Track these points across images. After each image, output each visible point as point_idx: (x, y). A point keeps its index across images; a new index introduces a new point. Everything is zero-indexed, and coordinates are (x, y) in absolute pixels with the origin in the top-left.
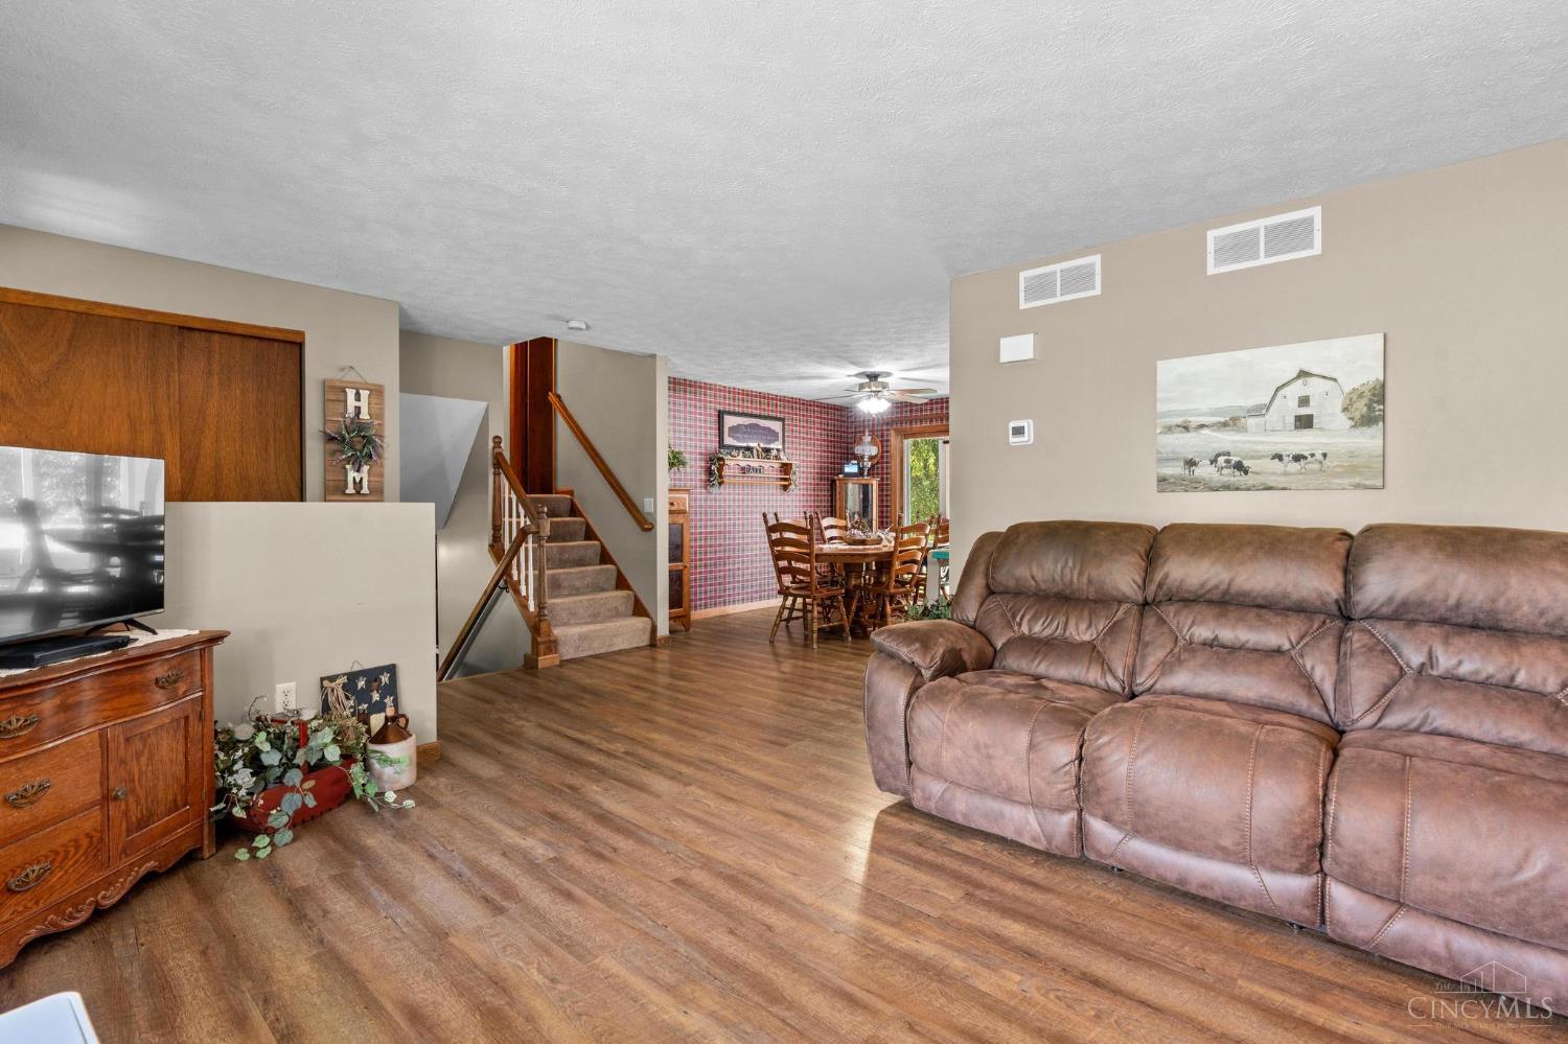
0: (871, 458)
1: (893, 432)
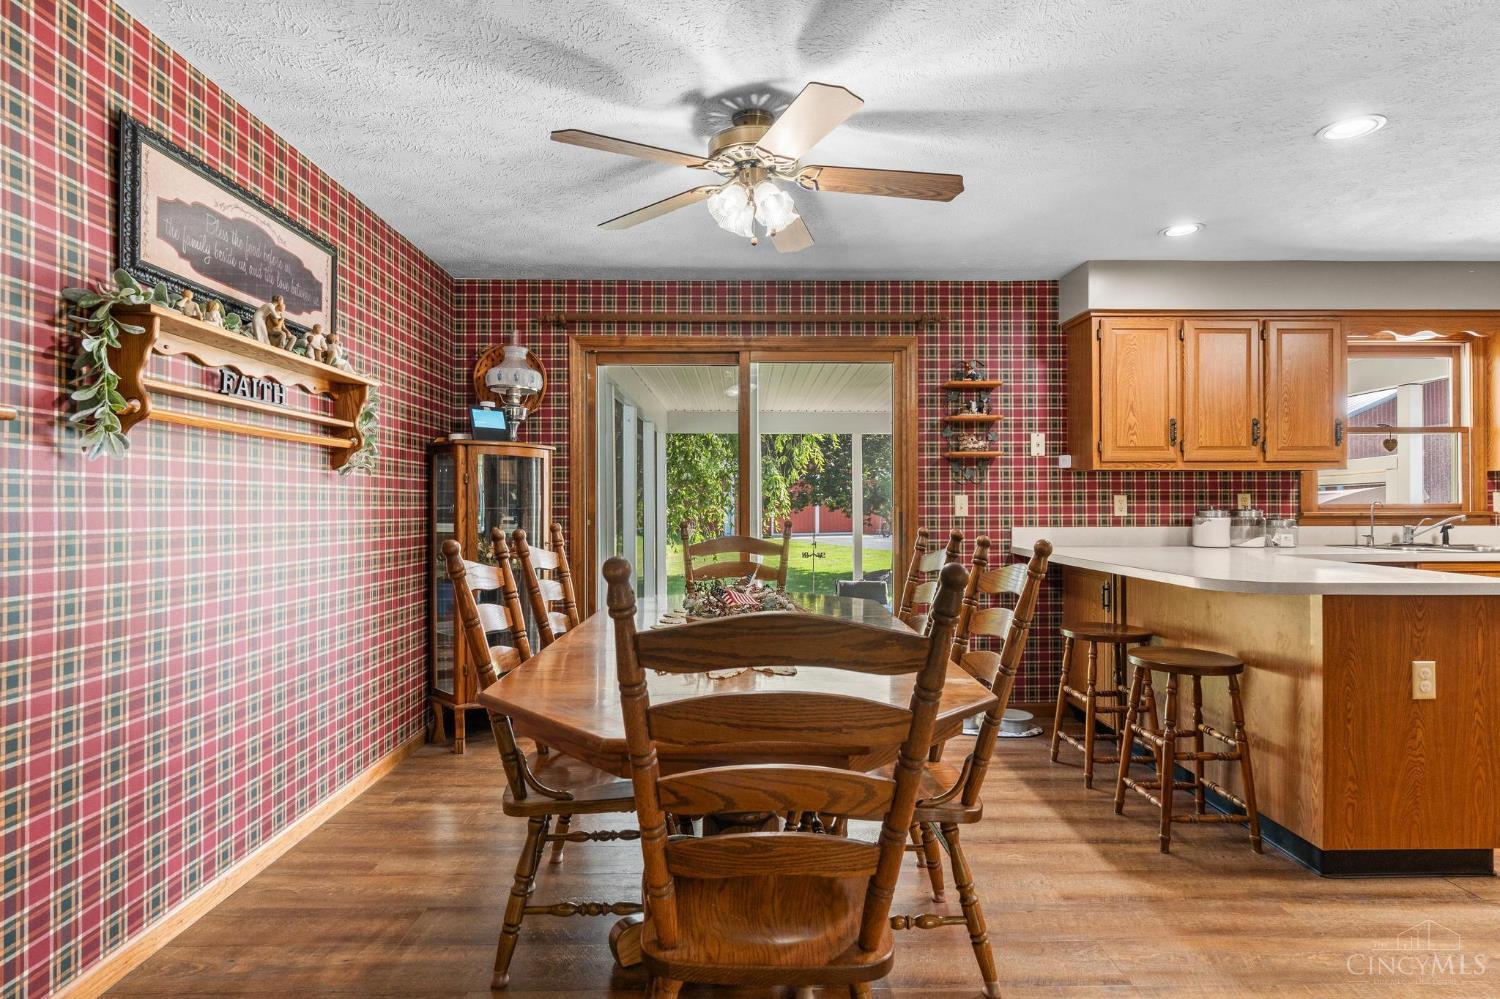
0: (527, 398)
1: (574, 345)
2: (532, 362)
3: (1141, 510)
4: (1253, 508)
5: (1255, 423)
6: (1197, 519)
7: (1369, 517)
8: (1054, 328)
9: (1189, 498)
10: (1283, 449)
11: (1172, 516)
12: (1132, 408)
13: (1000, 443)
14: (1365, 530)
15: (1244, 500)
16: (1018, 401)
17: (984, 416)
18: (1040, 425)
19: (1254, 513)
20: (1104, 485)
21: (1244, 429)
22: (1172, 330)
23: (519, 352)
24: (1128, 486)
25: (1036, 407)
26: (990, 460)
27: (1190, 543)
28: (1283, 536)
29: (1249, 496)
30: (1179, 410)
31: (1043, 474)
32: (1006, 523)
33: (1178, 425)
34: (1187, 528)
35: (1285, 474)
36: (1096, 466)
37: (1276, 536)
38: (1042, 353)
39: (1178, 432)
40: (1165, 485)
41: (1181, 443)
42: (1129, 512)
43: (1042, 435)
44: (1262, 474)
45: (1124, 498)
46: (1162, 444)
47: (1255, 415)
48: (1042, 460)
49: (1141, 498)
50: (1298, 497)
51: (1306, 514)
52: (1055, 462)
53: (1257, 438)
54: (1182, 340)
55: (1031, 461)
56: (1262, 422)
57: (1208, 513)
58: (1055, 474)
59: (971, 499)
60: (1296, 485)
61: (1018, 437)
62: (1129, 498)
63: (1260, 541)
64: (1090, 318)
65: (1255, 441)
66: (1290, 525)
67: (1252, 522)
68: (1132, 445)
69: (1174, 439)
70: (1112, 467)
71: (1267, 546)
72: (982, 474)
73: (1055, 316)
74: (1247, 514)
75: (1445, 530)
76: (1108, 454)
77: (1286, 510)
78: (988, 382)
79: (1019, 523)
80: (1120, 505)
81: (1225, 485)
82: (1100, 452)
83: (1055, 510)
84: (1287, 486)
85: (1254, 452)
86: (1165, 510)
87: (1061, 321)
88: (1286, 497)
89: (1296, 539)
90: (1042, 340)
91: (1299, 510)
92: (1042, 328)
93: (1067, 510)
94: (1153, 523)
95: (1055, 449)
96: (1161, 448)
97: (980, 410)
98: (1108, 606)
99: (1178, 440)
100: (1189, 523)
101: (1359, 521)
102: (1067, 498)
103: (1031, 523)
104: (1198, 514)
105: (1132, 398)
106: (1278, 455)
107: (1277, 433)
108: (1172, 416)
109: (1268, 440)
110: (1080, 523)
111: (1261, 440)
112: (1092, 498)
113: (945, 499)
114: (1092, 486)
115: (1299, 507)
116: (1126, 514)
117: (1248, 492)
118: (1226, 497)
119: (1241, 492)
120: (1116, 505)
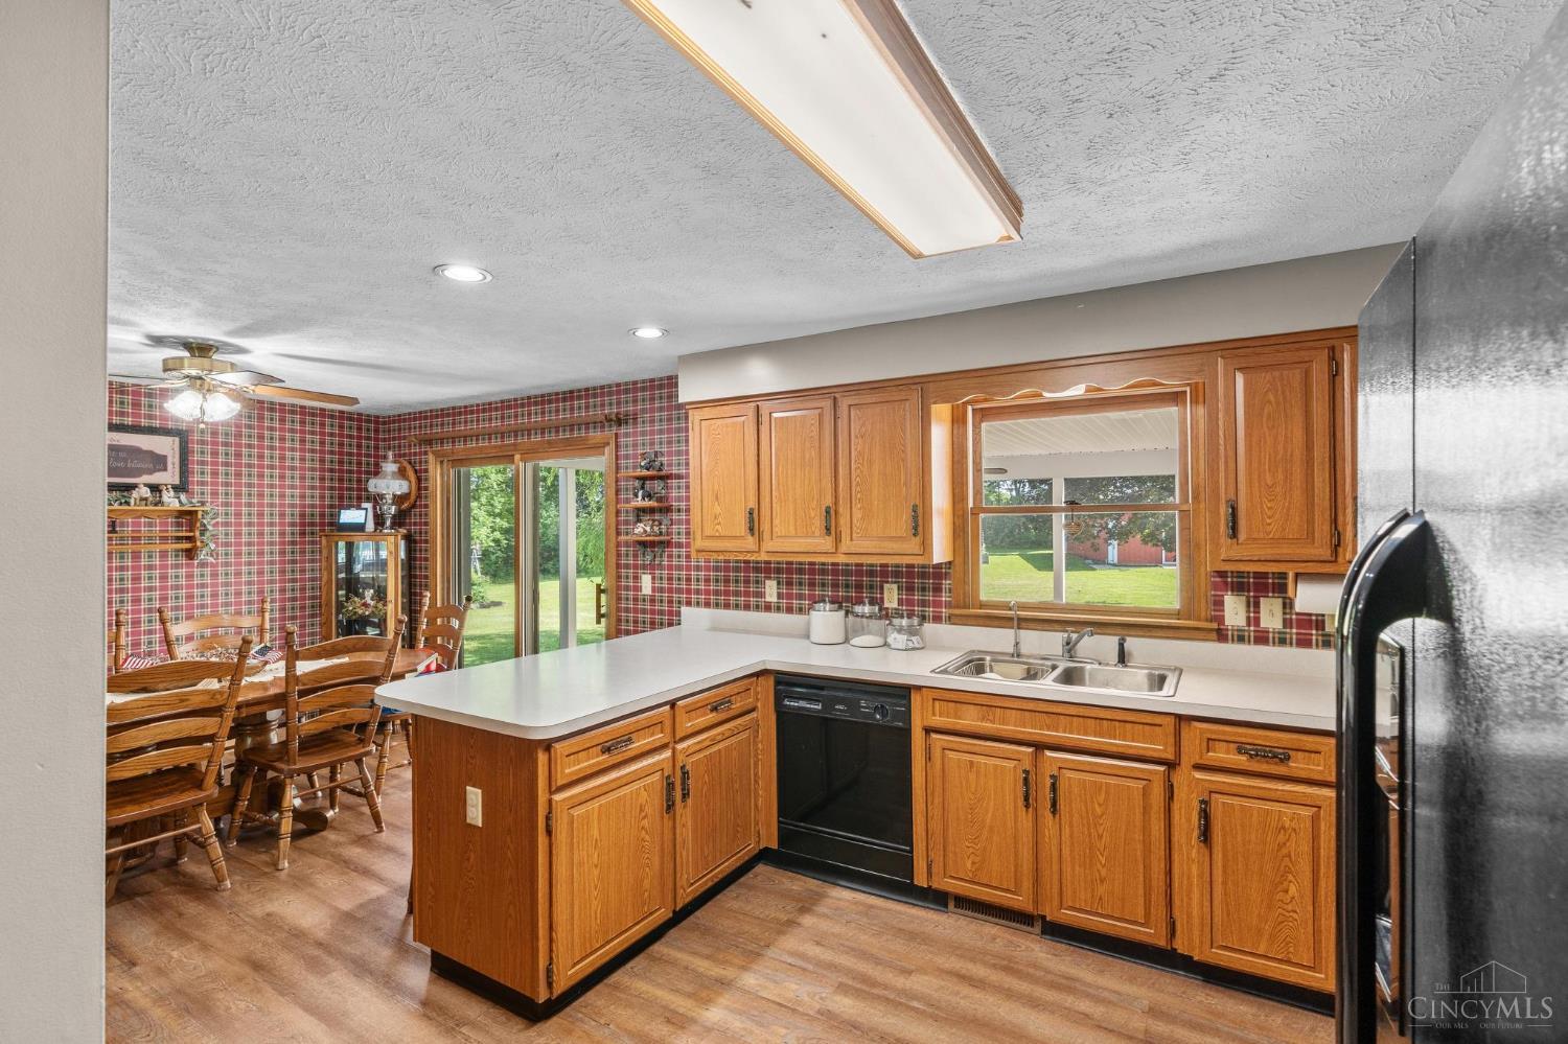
0: (398, 499)
1: (431, 458)
2: (402, 473)
3: (789, 596)
5: (828, 512)
10: (857, 539)
12: (717, 498)
13: (675, 528)
15: (891, 590)
20: (757, 569)
21: (817, 518)
22: (750, 416)
23: (390, 467)
24: (778, 573)
29: (895, 586)
30: (756, 499)
32: (679, 602)
33: (756, 514)
39: (756, 521)
40: (812, 571)
41: (760, 533)
42: (779, 598)
45: (774, 583)
46: (743, 534)
47: (828, 502)
49: (789, 583)
50: (951, 590)
54: (759, 425)
56: (835, 510)
59: (653, 578)
60: (949, 576)
62: (779, 583)
65: (828, 531)
68: (717, 535)
69: (752, 529)
72: (662, 556)
77: (936, 604)
79: (689, 603)
80: (771, 590)
81: (871, 571)
83: (717, 593)
84: (938, 576)
85: (827, 544)
86: (812, 598)
88: (938, 590)
94: (800, 611)
96: (742, 538)
99: (756, 529)
102: (727, 581)
103: (699, 604)
105: (717, 488)
106: (853, 546)
107: (850, 523)
108: (750, 505)
109: (841, 529)
110: (737, 607)
112: (747, 581)
113: (636, 578)
114: (747, 570)
115: (951, 602)
116: (776, 600)
117: (895, 582)
118: (871, 587)
119: (887, 582)
120: (768, 590)
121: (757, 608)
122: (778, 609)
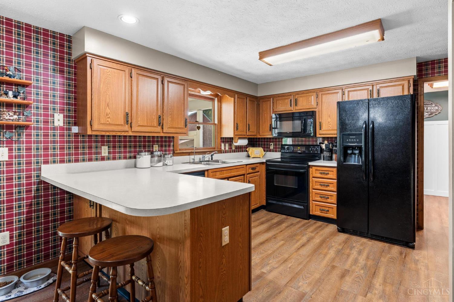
3: (114, 153)
4: (159, 150)
5: (160, 117)
6: (138, 156)
7: (193, 152)
8: (69, 60)
9: (135, 147)
10: (169, 128)
11: (128, 155)
12: (108, 105)
13: (33, 118)
14: (192, 157)
15: (156, 147)
16: (46, 95)
17: (19, 100)
18: (60, 110)
19: (159, 153)
20: (96, 142)
21: (156, 119)
22: (127, 71)
24: (109, 142)
25: (58, 100)
26: (27, 127)
27: (135, 166)
28: (169, 161)
29: (157, 145)
30: (130, 109)
31: (62, 135)
32: (38, 163)
33: (129, 115)
34: (134, 160)
35: (169, 137)
36: (89, 132)
37: (166, 162)
38: (62, 72)
39: (130, 118)
40: (125, 142)
41: (131, 123)
42: (109, 154)
43: (62, 115)
44: (162, 137)
45: (107, 147)
46: (122, 123)
47: (159, 114)
48: (62, 129)
49: (114, 147)
50: (173, 146)
51: (176, 152)
52: (70, 129)
53: (160, 124)
54: (131, 77)
55: (54, 129)
56: (162, 117)
57: (142, 154)
58: (69, 136)
59: (11, 150)
60: (173, 142)
61: (46, 115)
62: (109, 147)
63: (161, 164)
64: (86, 57)
65: (159, 124)
66: (171, 157)
67: (158, 156)
68: (108, 123)
69: (127, 121)
70: (98, 133)
71: (163, 165)
72: (19, 135)
73: (70, 54)
74: (157, 153)
75: (212, 156)
76: (96, 126)
77: (169, 150)
78: (24, 81)
79: (46, 162)
80: (105, 151)
81: (149, 141)
82: (91, 125)
83: (69, 154)
84: (170, 142)
85: (159, 129)
86: (125, 152)
87: (73, 57)
88: (169, 146)
89: (173, 162)
90: (62, 65)
91: (173, 150)
92: (62, 59)
93: (77, 154)
94: (120, 158)
95: (69, 123)
96: (122, 125)
97: (15, 96)
98: (93, 206)
99: (130, 122)
100: (135, 157)
101: (190, 154)
102: (77, 148)
103: (54, 162)
104: (138, 154)
105: (108, 100)
106: (168, 130)
107: (167, 122)
108: (127, 111)
109: (164, 124)
110: (84, 160)
111: (161, 124)
112: (90, 148)
114: (90, 142)
115: (174, 149)
116: (107, 155)
117: (157, 144)
118: (149, 146)
119: (154, 144)
120: (103, 151)
121: (97, 159)
122: (109, 159)
